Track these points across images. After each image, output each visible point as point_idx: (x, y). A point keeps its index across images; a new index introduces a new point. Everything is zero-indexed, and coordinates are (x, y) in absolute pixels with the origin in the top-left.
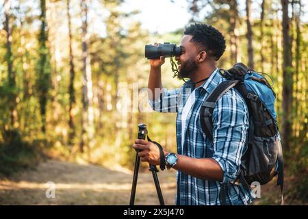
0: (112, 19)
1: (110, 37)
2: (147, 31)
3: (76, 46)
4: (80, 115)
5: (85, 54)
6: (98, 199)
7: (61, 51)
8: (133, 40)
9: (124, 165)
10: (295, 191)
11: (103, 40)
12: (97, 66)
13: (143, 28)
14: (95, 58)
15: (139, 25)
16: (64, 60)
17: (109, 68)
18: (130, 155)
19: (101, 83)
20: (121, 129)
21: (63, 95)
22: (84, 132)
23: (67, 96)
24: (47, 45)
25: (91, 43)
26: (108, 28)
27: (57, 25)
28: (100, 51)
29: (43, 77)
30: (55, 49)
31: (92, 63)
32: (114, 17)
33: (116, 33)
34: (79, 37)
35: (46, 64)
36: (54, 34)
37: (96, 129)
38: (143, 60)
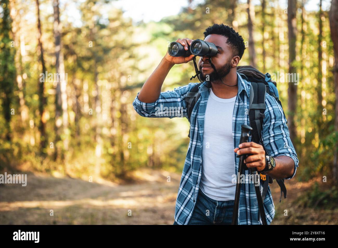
0: (89, 5)
1: (87, 27)
2: (131, 20)
3: (45, 37)
4: (53, 120)
5: (58, 48)
6: (84, 216)
7: (27, 44)
8: (115, 31)
9: (105, 177)
11: (79, 31)
12: (71, 60)
13: (125, 17)
14: (69, 52)
15: (121, 13)
16: (31, 54)
17: (86, 65)
18: (113, 165)
19: (78, 82)
20: (102, 136)
21: (31, 96)
22: (58, 139)
23: (36, 98)
24: (11, 36)
25: (64, 34)
26: (84, 16)
27: (21, 12)
28: (74, 43)
29: (6, 75)
30: (19, 41)
31: (65, 58)
32: (92, 3)
33: (94, 22)
34: (51, 27)
35: (10, 59)
36: (18, 23)
37: (72, 136)
38: (126, 54)
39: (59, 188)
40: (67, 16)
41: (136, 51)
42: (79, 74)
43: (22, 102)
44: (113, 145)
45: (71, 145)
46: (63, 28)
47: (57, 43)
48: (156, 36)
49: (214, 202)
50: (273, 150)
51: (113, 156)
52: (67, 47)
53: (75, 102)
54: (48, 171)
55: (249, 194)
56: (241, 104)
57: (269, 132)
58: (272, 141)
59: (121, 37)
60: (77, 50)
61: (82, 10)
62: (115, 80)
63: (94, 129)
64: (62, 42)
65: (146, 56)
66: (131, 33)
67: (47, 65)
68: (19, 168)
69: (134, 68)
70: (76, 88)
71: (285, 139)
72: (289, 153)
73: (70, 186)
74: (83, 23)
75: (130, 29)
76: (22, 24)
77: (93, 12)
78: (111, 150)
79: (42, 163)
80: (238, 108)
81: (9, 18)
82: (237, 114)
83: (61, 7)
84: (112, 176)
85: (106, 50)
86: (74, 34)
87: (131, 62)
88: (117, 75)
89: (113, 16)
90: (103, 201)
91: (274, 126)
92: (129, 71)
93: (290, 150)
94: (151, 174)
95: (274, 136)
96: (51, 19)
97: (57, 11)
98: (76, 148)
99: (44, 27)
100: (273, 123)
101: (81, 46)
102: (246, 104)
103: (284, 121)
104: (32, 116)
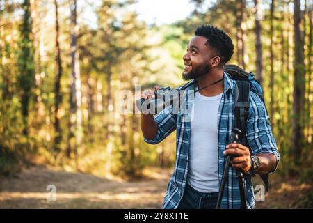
0: (104, 9)
1: (102, 29)
2: (144, 23)
3: (63, 38)
4: (67, 117)
5: (74, 48)
7: (45, 45)
8: (128, 33)
9: (115, 174)
10: (306, 200)
11: (94, 33)
12: (86, 61)
13: (139, 20)
14: (85, 52)
15: (134, 16)
16: (49, 54)
17: (100, 65)
18: (123, 162)
19: (91, 81)
20: (113, 133)
21: (48, 94)
22: (71, 135)
23: (52, 95)
24: (31, 37)
25: (81, 35)
26: (99, 19)
27: (42, 14)
28: (90, 45)
29: (25, 73)
30: (39, 42)
31: (81, 58)
32: (107, 6)
33: (109, 25)
34: (68, 29)
35: (29, 58)
36: (38, 25)
37: (85, 133)
38: (139, 56)
39: (70, 182)
40: (84, 19)
41: (148, 52)
42: (93, 74)
43: (39, 99)
44: (123, 143)
45: (84, 142)
46: (80, 30)
47: (73, 44)
48: (168, 39)
49: (199, 193)
50: (257, 146)
51: (124, 153)
52: (82, 48)
53: (89, 100)
54: (61, 165)
55: (232, 186)
56: (227, 102)
57: (254, 128)
58: (257, 137)
59: (134, 39)
60: (92, 50)
61: (97, 12)
62: (127, 80)
63: (106, 127)
64: (78, 43)
65: (158, 58)
66: (144, 35)
67: (64, 65)
68: (33, 161)
69: (146, 69)
70: (90, 87)
71: (268, 135)
72: (272, 149)
73: (80, 181)
74: (99, 25)
75: (143, 32)
76: (42, 26)
77: (108, 15)
78: (122, 148)
79: (55, 157)
80: (223, 106)
81: (29, 20)
82: (222, 112)
83: (78, 10)
84: (122, 173)
85: (119, 51)
86: (89, 35)
87: (143, 63)
88: (129, 75)
89: (127, 19)
90: (110, 195)
91: (258, 122)
92: (141, 72)
93: (272, 146)
94: (159, 173)
95: (258, 133)
96: (69, 22)
97: (74, 14)
98: (89, 144)
99: (61, 29)
100: (257, 119)
101: (96, 47)
102: (231, 101)
103: (267, 118)
104: (48, 112)
